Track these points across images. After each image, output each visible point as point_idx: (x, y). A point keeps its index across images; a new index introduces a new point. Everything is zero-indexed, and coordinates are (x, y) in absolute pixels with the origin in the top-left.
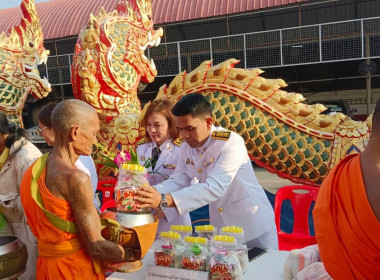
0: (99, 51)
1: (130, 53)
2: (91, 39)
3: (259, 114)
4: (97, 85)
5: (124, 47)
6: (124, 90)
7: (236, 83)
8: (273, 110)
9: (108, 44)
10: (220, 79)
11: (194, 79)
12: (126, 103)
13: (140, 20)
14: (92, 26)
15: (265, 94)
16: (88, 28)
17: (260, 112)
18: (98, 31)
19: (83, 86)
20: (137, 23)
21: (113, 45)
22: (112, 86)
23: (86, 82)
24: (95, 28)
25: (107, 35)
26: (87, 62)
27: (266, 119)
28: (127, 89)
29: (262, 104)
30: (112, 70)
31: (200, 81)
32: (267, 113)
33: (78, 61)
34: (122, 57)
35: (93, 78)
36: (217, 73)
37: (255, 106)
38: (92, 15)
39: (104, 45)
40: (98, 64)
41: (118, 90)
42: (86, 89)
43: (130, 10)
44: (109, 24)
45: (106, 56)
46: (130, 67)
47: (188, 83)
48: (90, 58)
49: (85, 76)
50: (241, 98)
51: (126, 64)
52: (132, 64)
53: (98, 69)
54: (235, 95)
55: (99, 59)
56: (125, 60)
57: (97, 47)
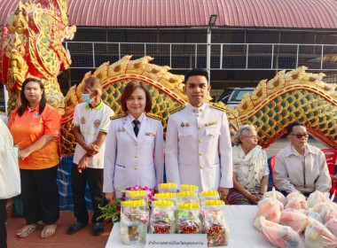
0: (28, 35)
1: (55, 42)
2: (19, 25)
3: (168, 100)
4: (25, 67)
5: (49, 36)
6: (49, 73)
7: (152, 75)
8: (179, 98)
9: (37, 31)
10: (139, 71)
11: (117, 69)
12: (50, 85)
13: (60, 16)
14: (21, 13)
15: (172, 85)
16: (16, 14)
17: (170, 99)
18: (27, 17)
19: (11, 66)
20: (57, 18)
21: (42, 32)
22: (40, 68)
23: (15, 63)
24: (24, 15)
25: (36, 23)
26: (16, 44)
27: (174, 104)
28: (51, 72)
29: (171, 93)
30: (40, 55)
31: (122, 71)
32: (174, 100)
33: (6, 43)
34: (48, 44)
35: (22, 61)
36: (137, 66)
37: (166, 94)
38: (20, 3)
39: (33, 32)
40: (27, 48)
41: (44, 73)
42: (15, 70)
43: (52, 5)
44: (37, 13)
45: (35, 42)
46: (55, 54)
47: (112, 72)
48: (19, 41)
49: (15, 57)
50: (156, 87)
51: (51, 51)
52: (56, 52)
53: (27, 51)
54: (151, 85)
55: (28, 43)
56: (51, 47)
57: (26, 33)
